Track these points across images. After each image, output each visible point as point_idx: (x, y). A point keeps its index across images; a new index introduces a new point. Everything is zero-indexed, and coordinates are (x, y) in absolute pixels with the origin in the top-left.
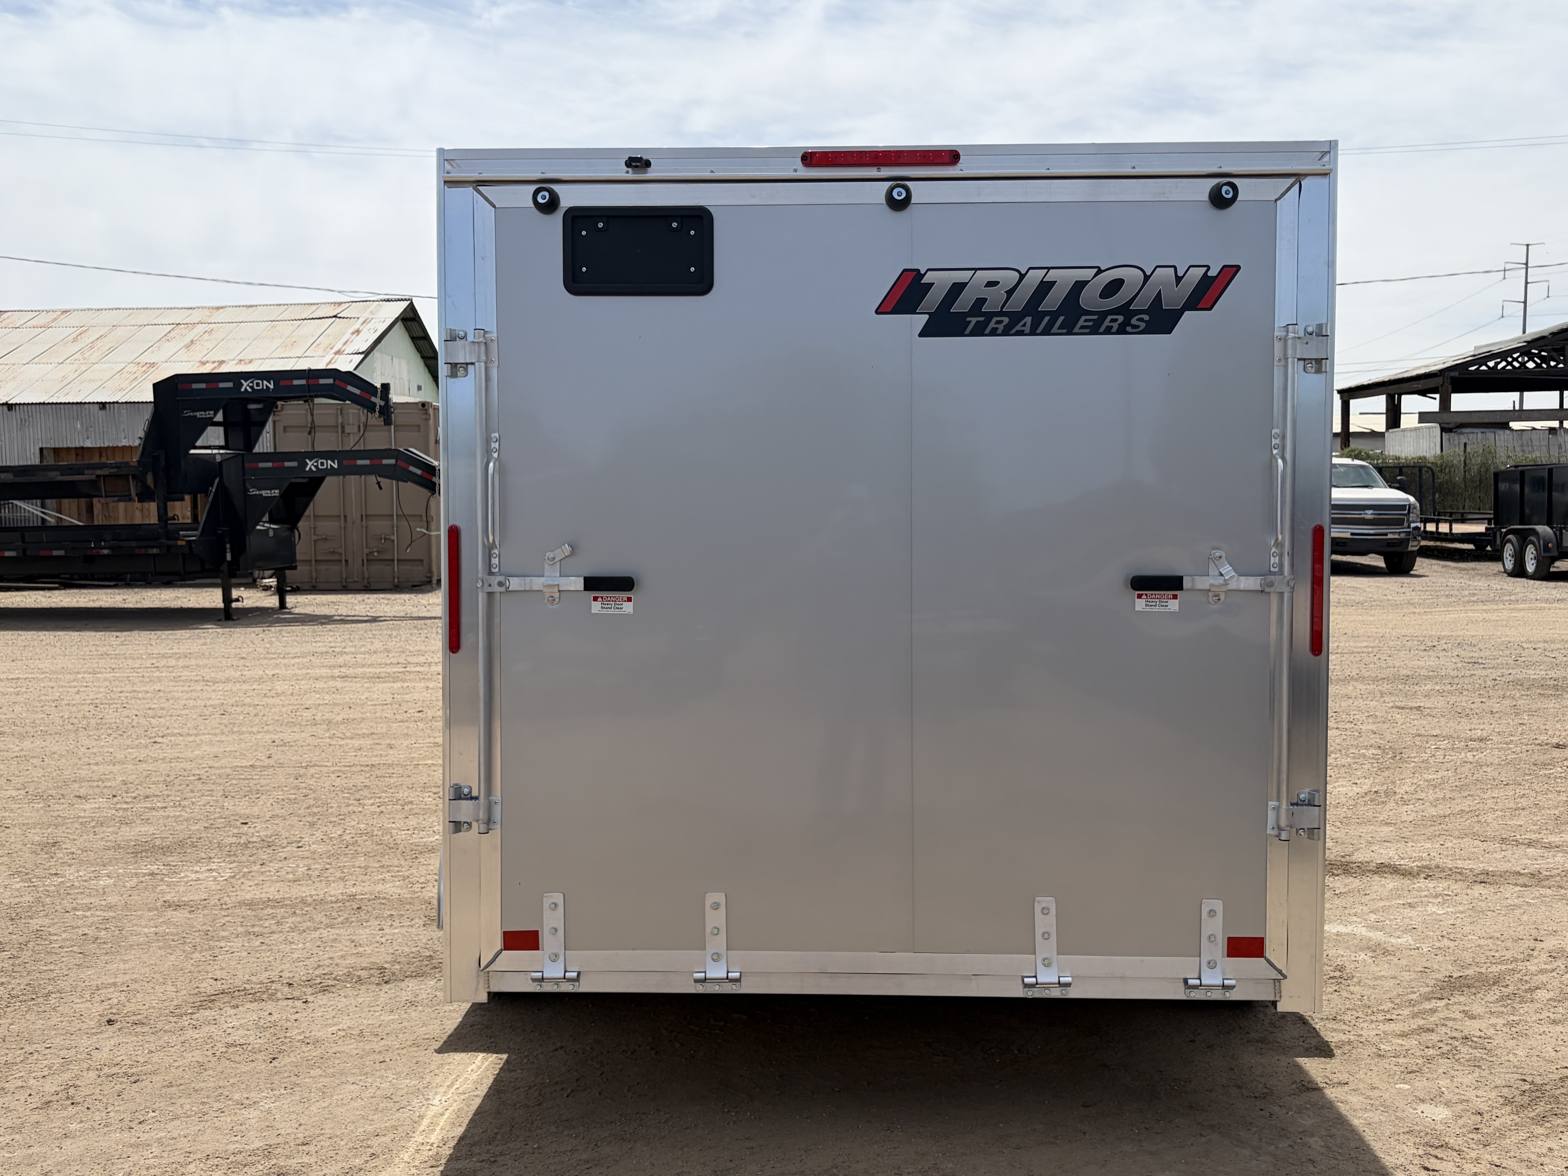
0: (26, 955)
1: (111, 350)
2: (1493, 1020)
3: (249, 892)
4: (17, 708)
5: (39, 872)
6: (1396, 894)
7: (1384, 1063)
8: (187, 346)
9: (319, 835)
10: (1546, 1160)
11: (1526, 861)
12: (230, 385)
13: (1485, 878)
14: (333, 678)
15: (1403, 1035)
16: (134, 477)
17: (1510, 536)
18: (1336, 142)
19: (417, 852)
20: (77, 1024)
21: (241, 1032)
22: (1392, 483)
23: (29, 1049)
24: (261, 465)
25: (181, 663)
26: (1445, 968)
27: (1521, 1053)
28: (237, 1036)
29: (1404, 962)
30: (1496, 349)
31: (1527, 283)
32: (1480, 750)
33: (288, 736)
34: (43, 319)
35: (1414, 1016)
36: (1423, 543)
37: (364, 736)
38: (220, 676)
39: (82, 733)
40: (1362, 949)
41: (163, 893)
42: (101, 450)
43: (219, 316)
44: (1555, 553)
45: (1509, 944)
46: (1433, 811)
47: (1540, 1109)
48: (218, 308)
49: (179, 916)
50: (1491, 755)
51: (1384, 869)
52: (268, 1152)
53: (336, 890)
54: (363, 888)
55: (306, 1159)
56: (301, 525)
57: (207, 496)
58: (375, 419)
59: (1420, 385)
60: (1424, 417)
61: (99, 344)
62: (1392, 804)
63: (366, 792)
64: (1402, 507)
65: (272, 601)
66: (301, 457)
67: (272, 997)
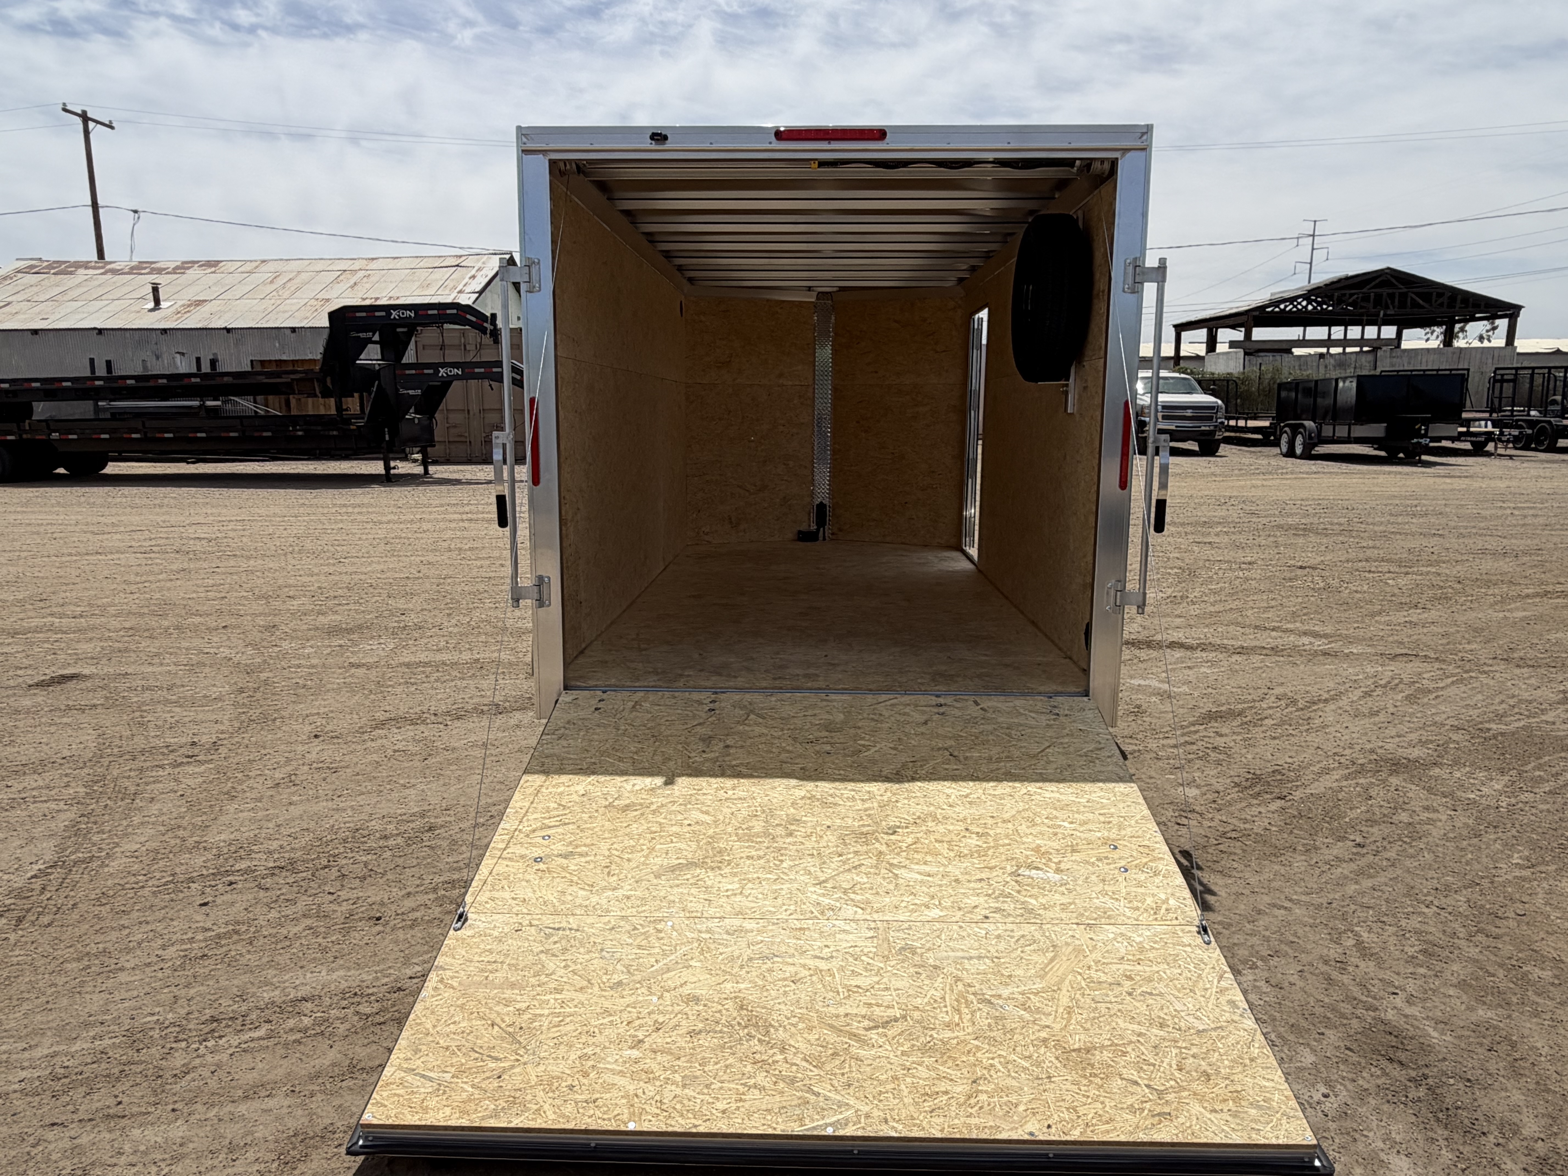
0: (258, 695)
1: (298, 289)
2: (1234, 737)
3: (407, 657)
4: (244, 539)
5: (265, 644)
6: (1181, 660)
7: (1160, 763)
8: (352, 287)
9: (454, 621)
10: (1256, 819)
11: (1269, 640)
12: (383, 314)
13: (1241, 651)
14: (462, 520)
15: (1175, 746)
16: (318, 380)
17: (1287, 429)
18: (1152, 126)
19: (520, 633)
20: (294, 738)
21: (404, 743)
22: (1206, 391)
23: (263, 752)
24: (407, 372)
25: (356, 510)
26: (1208, 706)
27: (1249, 756)
28: (400, 746)
29: (1181, 703)
30: (1286, 295)
31: (1313, 249)
32: (1249, 570)
33: (431, 557)
34: (248, 267)
35: (1183, 735)
36: (1227, 434)
37: (483, 558)
38: (384, 519)
39: (289, 556)
40: (1154, 695)
41: (348, 657)
42: (294, 362)
43: (374, 265)
44: (1316, 441)
45: (1251, 691)
46: (1212, 609)
47: (1257, 789)
48: (373, 259)
49: (361, 672)
50: (1256, 573)
51: (1173, 645)
52: (423, 815)
53: (466, 656)
54: (485, 655)
55: (448, 819)
56: (437, 415)
57: (370, 394)
58: (487, 340)
59: (1231, 321)
60: (1233, 344)
61: (289, 285)
62: (1185, 604)
63: (486, 595)
64: (1212, 408)
65: (419, 470)
66: (436, 366)
67: (424, 722)
